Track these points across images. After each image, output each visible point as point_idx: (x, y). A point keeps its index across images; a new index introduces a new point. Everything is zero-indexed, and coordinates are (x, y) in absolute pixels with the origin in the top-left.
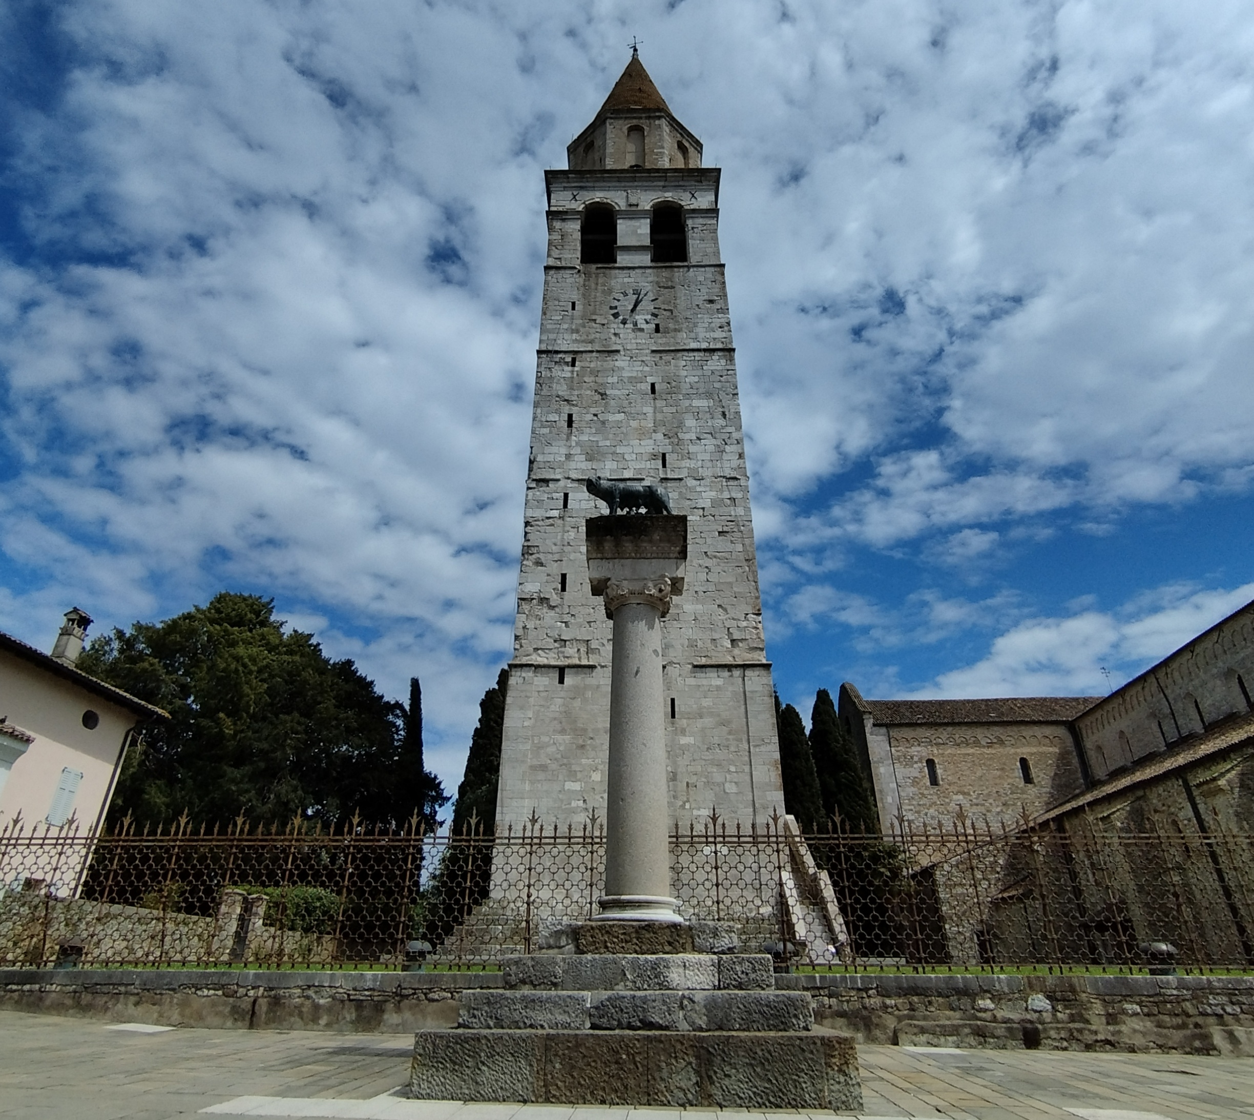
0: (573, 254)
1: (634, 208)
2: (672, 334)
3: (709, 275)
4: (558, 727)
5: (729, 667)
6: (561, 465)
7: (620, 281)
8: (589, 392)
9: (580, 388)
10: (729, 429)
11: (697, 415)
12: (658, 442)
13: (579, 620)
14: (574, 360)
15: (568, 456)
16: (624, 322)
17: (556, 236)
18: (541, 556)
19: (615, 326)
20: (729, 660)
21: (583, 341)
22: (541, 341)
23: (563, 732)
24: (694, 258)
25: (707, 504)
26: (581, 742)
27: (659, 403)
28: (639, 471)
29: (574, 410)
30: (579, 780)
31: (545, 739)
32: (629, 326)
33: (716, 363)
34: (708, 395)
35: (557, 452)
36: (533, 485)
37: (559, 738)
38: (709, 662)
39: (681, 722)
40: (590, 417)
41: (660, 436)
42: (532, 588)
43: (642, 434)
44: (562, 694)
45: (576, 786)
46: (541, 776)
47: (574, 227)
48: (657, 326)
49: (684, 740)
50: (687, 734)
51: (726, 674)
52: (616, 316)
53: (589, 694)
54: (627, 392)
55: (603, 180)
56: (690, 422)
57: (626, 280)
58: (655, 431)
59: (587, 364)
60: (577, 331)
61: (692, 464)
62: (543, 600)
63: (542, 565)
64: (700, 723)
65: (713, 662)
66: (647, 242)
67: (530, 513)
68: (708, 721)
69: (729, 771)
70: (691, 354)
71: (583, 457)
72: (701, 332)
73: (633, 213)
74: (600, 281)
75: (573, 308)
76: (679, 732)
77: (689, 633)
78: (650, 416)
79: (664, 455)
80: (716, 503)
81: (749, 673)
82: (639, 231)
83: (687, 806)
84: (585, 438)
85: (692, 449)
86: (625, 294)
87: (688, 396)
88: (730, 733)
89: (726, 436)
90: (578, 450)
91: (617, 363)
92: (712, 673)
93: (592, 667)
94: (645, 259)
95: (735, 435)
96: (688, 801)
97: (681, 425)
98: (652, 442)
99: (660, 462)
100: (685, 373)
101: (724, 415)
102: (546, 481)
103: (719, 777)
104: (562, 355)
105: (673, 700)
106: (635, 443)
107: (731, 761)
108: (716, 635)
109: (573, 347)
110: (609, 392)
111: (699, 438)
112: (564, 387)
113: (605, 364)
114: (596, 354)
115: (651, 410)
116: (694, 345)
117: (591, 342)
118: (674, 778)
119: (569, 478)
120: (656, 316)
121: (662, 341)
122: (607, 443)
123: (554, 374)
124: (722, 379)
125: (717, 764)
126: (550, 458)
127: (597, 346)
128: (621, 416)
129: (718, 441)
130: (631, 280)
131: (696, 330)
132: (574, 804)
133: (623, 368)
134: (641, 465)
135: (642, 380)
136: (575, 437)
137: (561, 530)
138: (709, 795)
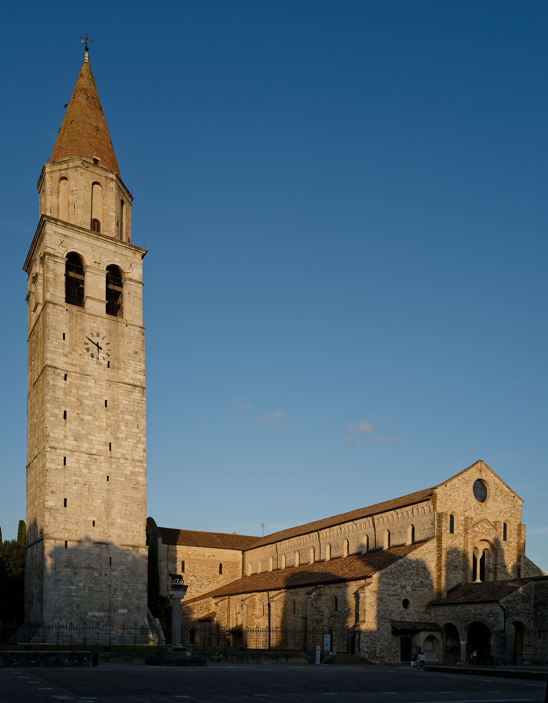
0: (61, 295)
1: (95, 265)
2: (116, 370)
3: (136, 333)
4: (66, 565)
5: (132, 546)
6: (62, 441)
7: (88, 322)
8: (74, 399)
9: (70, 396)
10: (140, 435)
11: (126, 424)
12: (108, 436)
13: (73, 520)
14: (66, 376)
15: (66, 436)
16: (92, 357)
17: (51, 275)
18: (55, 488)
20: (133, 543)
21: (70, 364)
23: (68, 567)
26: (75, 571)
27: (109, 414)
28: (99, 450)
29: (67, 409)
30: (75, 586)
32: (95, 359)
33: (137, 394)
34: (133, 413)
35: (60, 432)
36: (49, 450)
37: (67, 569)
38: (125, 544)
39: (114, 566)
40: (74, 414)
41: (108, 433)
42: (52, 504)
43: (100, 429)
44: (67, 552)
45: (73, 588)
46: (60, 584)
47: (61, 271)
48: (109, 362)
49: (114, 573)
50: (116, 571)
51: (130, 548)
52: (87, 350)
53: (78, 553)
54: (92, 403)
56: (123, 428)
58: (107, 430)
59: (72, 380)
60: (67, 356)
61: (123, 451)
62: (57, 510)
63: (56, 493)
64: (120, 568)
65: (127, 543)
66: (104, 297)
67: (49, 466)
68: (123, 567)
69: (130, 585)
70: (125, 386)
71: (72, 438)
72: (130, 372)
73: (96, 270)
74: (79, 321)
75: (64, 339)
76: (112, 570)
77: (118, 531)
78: (104, 420)
79: (110, 444)
80: (132, 473)
81: (140, 549)
82: (99, 286)
83: (114, 596)
86: (92, 335)
87: (122, 412)
89: (138, 439)
90: (70, 434)
91: (88, 384)
92: (126, 548)
93: (79, 541)
94: (102, 309)
95: (143, 439)
96: (115, 594)
97: (119, 427)
99: (108, 447)
100: (121, 398)
101: (139, 426)
102: (55, 449)
103: (126, 588)
104: (59, 371)
105: (110, 558)
106: (97, 434)
107: (131, 582)
108: (128, 533)
109: (65, 367)
110: (85, 401)
111: (126, 438)
112: (62, 393)
113: (82, 383)
114: (77, 375)
115: (105, 417)
116: (127, 380)
117: (74, 365)
118: (110, 586)
119: (66, 449)
120: (109, 355)
121: (111, 374)
122: (84, 432)
123: (56, 383)
124: (139, 405)
125: (126, 583)
126: (56, 436)
127: (78, 369)
128: (90, 418)
129: (135, 441)
130: (95, 325)
131: (128, 370)
132: (73, 594)
133: (91, 388)
134: (100, 447)
135: (101, 397)
136: (68, 426)
137: (63, 476)
138: (122, 593)
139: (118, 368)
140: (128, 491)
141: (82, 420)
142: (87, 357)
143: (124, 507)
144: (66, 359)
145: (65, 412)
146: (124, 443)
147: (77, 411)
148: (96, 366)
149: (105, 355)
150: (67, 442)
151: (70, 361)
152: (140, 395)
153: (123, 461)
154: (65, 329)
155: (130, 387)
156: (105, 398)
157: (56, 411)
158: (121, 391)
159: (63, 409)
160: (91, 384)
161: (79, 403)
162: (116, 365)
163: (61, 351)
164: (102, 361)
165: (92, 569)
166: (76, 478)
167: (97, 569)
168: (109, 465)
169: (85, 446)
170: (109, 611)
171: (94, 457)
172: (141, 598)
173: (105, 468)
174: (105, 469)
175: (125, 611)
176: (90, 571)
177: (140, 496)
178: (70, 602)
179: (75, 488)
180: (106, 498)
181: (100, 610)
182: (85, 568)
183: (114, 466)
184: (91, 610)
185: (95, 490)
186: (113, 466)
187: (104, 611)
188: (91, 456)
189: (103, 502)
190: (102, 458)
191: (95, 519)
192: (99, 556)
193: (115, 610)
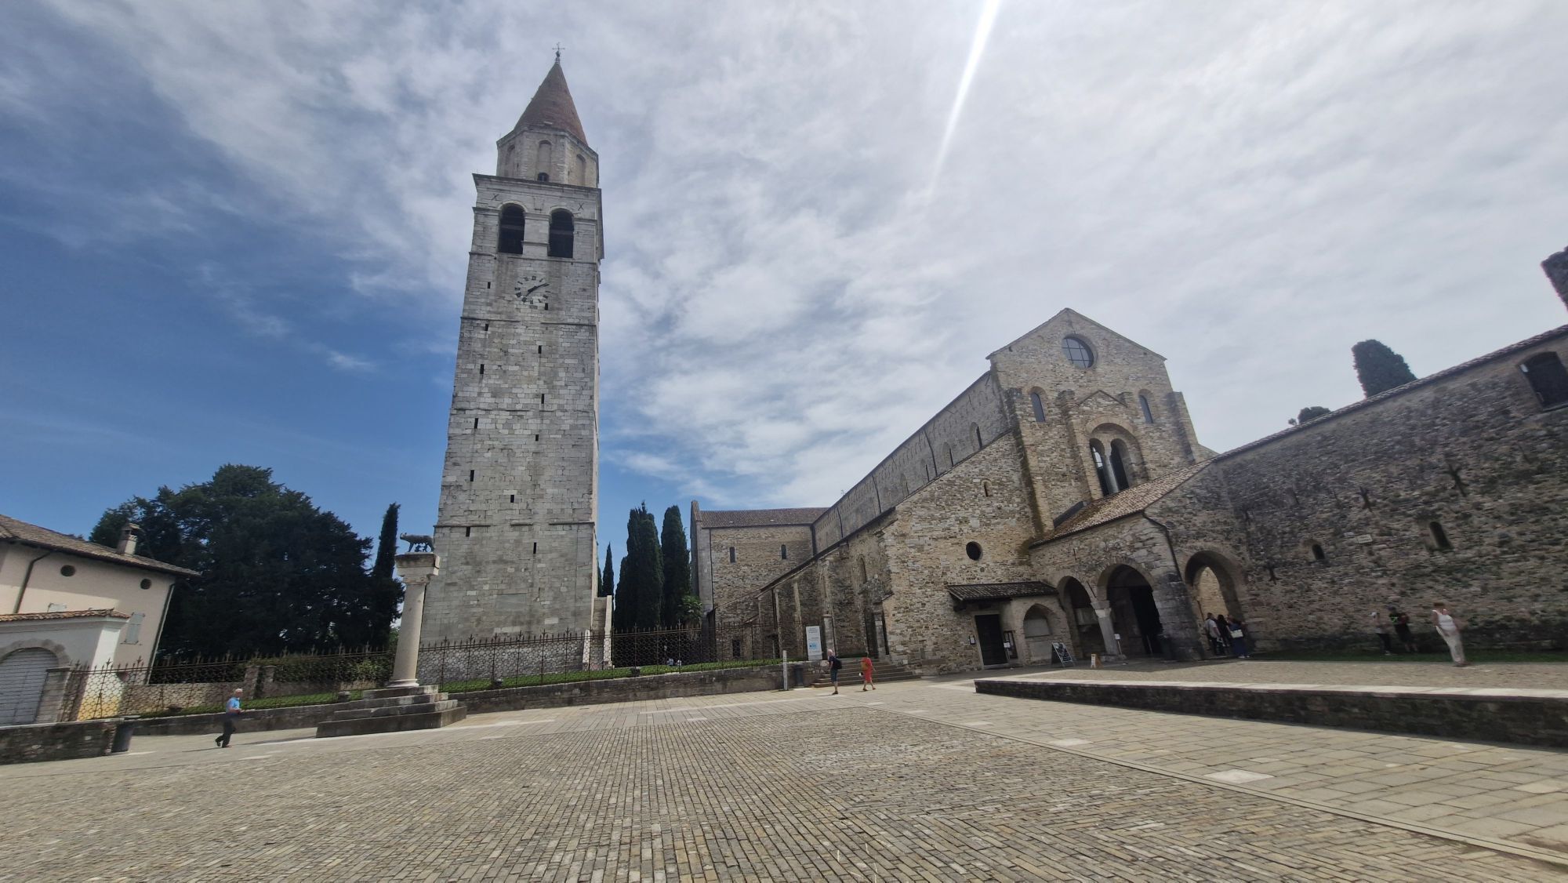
0: (491, 244)
1: (538, 212)
2: (556, 312)
3: (585, 270)
4: (464, 561)
5: (570, 524)
6: (474, 399)
7: (523, 268)
8: (496, 350)
9: (490, 346)
10: (586, 380)
11: (567, 370)
12: (541, 386)
13: (482, 498)
14: (487, 326)
15: (480, 394)
16: (524, 300)
17: (480, 229)
18: (458, 459)
19: (518, 303)
20: (570, 520)
21: (495, 313)
22: (464, 310)
23: (467, 563)
24: (576, 255)
25: (568, 428)
26: (478, 569)
27: (544, 360)
28: (526, 405)
29: (485, 362)
30: (476, 590)
31: (456, 568)
32: (528, 303)
33: (583, 334)
34: (575, 356)
35: (472, 390)
36: (455, 412)
37: (465, 567)
38: (559, 521)
39: (539, 556)
40: (495, 367)
41: (541, 382)
42: (451, 479)
43: (530, 380)
44: (468, 542)
45: (474, 593)
46: (452, 588)
47: (494, 222)
48: (547, 305)
49: (540, 566)
50: (542, 562)
51: (567, 527)
52: (519, 295)
53: (484, 542)
54: (521, 351)
55: (518, 185)
56: (562, 374)
57: (528, 269)
58: (539, 379)
59: (496, 330)
60: (490, 304)
61: (561, 402)
62: (459, 487)
63: (458, 465)
64: (550, 556)
65: (561, 521)
66: (545, 240)
67: (451, 431)
68: (554, 555)
69: (564, 581)
70: (567, 327)
71: (489, 395)
72: (574, 311)
73: (538, 214)
74: (511, 266)
75: (489, 287)
76: (537, 561)
77: (548, 506)
78: (536, 368)
79: (543, 395)
80: (573, 427)
81: (581, 527)
82: (541, 231)
83: (538, 600)
84: (491, 382)
85: (562, 392)
86: (526, 279)
87: (562, 356)
88: (567, 560)
89: (583, 384)
90: (486, 390)
91: (517, 331)
92: (559, 527)
93: (488, 526)
94: (543, 252)
95: (589, 384)
96: (539, 597)
97: (556, 374)
98: (535, 386)
99: (540, 400)
100: (561, 340)
101: (584, 370)
102: (464, 410)
103: (557, 585)
104: (478, 322)
105: (535, 544)
106: (525, 386)
107: (565, 576)
108: (564, 507)
109: (487, 316)
110: (510, 350)
111: (566, 385)
112: (480, 345)
113: (509, 330)
114: (503, 323)
115: (537, 364)
116: (570, 321)
117: (500, 313)
118: (532, 585)
119: (479, 409)
120: (546, 297)
121: (548, 316)
122: (507, 386)
123: (472, 335)
124: (586, 346)
125: (558, 577)
126: (468, 394)
127: (504, 317)
128: (516, 368)
129: (578, 388)
130: (532, 269)
131: (572, 310)
132: (472, 603)
133: (521, 334)
134: (528, 401)
135: (533, 343)
136: (484, 381)
137: (472, 442)
138: (551, 594)
139: (559, 309)
140: (566, 451)
141: (505, 372)
142: (517, 303)
143: (560, 472)
144: (489, 308)
145: (482, 366)
146: (561, 392)
147: (499, 363)
148: (529, 310)
149: (541, 298)
150: (482, 400)
151: (495, 310)
152: (587, 334)
153: (559, 414)
154: (490, 277)
155: (574, 327)
156: (538, 343)
157: (470, 366)
158: (562, 333)
159: (480, 362)
160: (520, 330)
161: (502, 354)
162: (556, 305)
163: (483, 300)
164: (538, 304)
165: (506, 562)
166: (491, 443)
167: (513, 562)
168: (539, 421)
169: (506, 402)
170: (529, 623)
171: (519, 413)
172: (581, 598)
173: (534, 425)
174: (534, 427)
175: (555, 621)
176: (501, 566)
177: (584, 455)
178: (465, 616)
179: (489, 455)
180: (533, 464)
181: (514, 624)
182: (494, 562)
183: (548, 422)
184: (499, 624)
185: (517, 455)
186: (545, 421)
187: (522, 624)
188: (514, 413)
189: (528, 468)
190: (530, 414)
191: (514, 492)
192: (518, 542)
193: (539, 622)
